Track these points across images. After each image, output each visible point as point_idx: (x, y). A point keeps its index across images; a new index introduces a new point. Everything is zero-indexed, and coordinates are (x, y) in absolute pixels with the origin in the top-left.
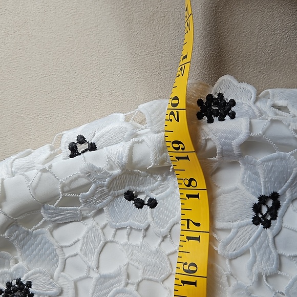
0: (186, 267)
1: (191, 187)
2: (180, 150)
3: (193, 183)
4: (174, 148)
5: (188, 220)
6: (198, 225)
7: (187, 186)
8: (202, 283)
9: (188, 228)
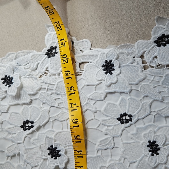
0: (74, 121)
1: (71, 90)
2: (68, 74)
3: (72, 88)
4: (66, 74)
5: (71, 104)
6: (76, 104)
7: (70, 90)
8: (81, 125)
9: (71, 106)
